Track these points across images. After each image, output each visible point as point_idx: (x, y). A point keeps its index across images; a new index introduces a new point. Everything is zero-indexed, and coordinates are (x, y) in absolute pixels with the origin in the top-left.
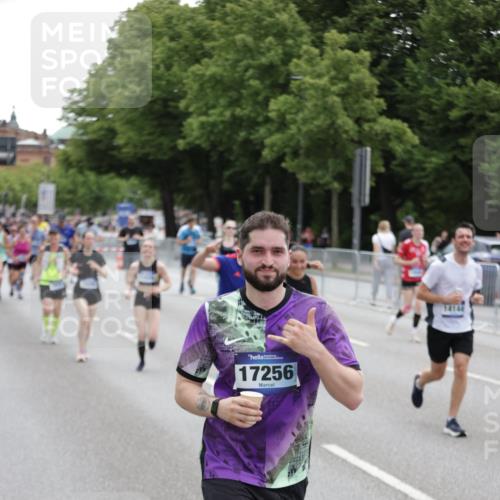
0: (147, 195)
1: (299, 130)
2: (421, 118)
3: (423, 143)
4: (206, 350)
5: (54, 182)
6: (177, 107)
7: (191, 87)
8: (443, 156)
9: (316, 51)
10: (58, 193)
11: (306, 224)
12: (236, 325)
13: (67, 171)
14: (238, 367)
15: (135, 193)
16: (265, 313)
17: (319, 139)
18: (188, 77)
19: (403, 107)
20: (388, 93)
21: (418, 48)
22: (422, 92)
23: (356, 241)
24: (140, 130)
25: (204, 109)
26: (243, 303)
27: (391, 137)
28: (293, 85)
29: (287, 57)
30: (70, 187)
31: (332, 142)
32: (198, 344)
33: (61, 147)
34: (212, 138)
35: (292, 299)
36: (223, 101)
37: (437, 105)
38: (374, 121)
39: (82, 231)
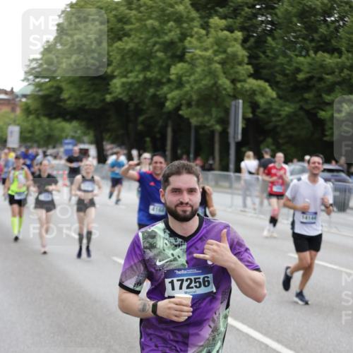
0: (85, 134)
1: (192, 88)
2: (278, 79)
3: (279, 97)
5: (18, 125)
8: (293, 106)
9: (203, 32)
10: (21, 132)
12: (164, 250)
13: (28, 117)
14: (167, 281)
15: (76, 132)
16: (186, 239)
17: (206, 95)
18: (113, 51)
19: (265, 72)
20: (255, 62)
21: (275, 30)
22: (279, 61)
23: (232, 166)
24: (79, 87)
25: (125, 73)
26: (168, 232)
27: (257, 93)
28: (188, 56)
29: (184, 36)
30: (30, 128)
31: (214, 96)
32: (135, 264)
33: (24, 100)
34: (130, 93)
35: (204, 225)
36: (138, 68)
37: (289, 70)
38: (244, 81)
39: (39, 161)
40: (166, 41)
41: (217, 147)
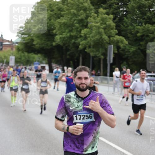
0: (44, 60)
1: (91, 39)
2: (129, 36)
3: (129, 44)
4: (64, 110)
5: (14, 56)
6: (53, 32)
7: (57, 26)
8: (135, 48)
9: (96, 15)
10: (16, 59)
11: (93, 69)
12: (74, 103)
13: (18, 52)
14: (74, 116)
15: (39, 59)
16: (83, 99)
17: (97, 42)
18: (56, 23)
19: (123, 32)
20: (119, 28)
21: (127, 14)
22: (129, 28)
23: (108, 74)
24: (41, 39)
25: (61, 33)
26: (76, 95)
27: (120, 42)
28: (89, 26)
29: (87, 17)
30: (19, 57)
31: (101, 43)
32: (61, 109)
33: (17, 45)
34: (64, 42)
36: (67, 31)
37: (133, 32)
38: (114, 37)
39: (23, 71)
40: (79, 19)
41: (102, 65)
